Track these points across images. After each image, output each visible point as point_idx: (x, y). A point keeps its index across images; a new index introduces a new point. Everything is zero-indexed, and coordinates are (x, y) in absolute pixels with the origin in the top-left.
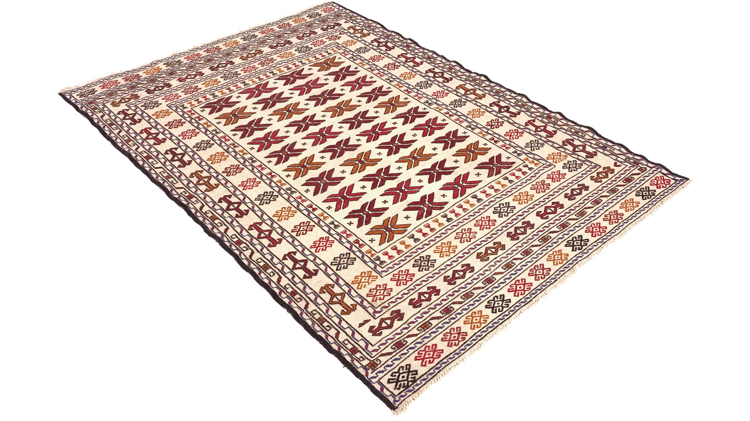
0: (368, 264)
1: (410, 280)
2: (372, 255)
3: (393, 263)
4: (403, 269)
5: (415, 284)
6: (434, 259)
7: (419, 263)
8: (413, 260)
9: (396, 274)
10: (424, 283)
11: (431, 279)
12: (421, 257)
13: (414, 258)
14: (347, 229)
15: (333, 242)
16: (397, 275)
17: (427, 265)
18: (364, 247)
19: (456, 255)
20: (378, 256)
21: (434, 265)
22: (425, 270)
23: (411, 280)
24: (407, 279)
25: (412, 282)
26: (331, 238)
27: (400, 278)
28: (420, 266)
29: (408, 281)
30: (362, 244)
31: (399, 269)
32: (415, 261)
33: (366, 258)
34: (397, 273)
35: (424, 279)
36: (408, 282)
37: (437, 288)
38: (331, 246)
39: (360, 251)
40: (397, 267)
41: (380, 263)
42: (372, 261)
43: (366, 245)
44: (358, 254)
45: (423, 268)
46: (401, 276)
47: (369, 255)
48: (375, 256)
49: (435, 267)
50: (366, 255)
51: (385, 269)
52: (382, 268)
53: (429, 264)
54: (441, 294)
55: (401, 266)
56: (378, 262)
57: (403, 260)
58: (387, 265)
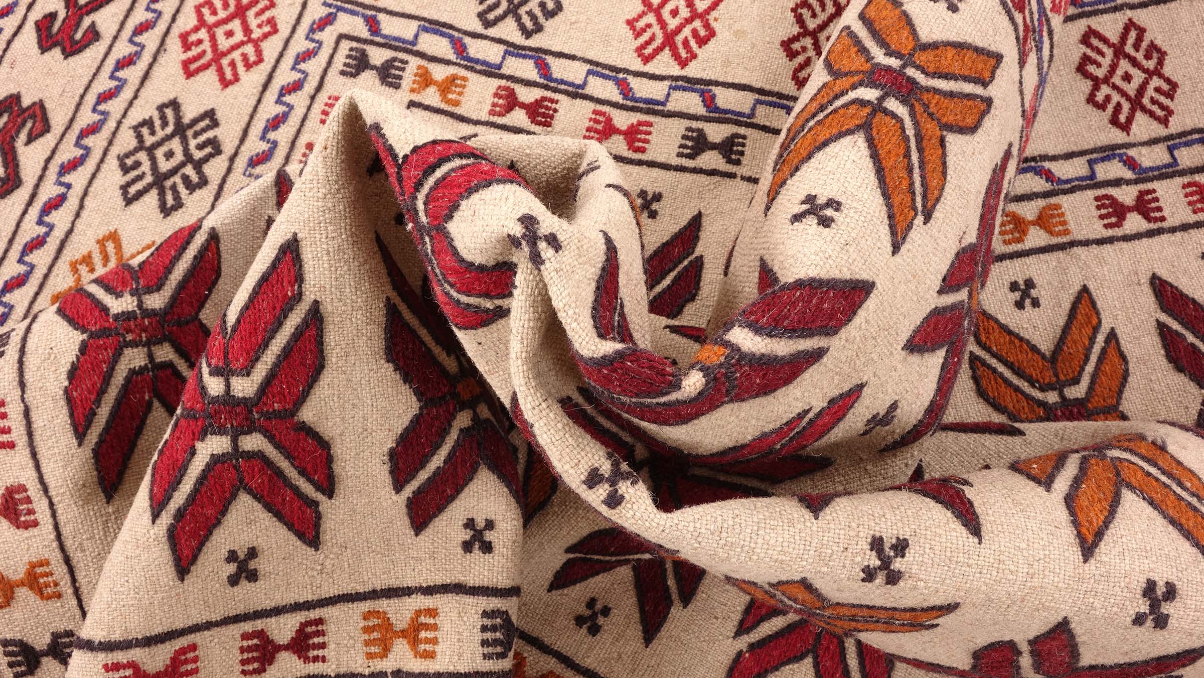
0: (414, 25)
1: (193, 38)
2: (425, 80)
3: (309, 87)
4: (252, 80)
5: (161, 27)
6: (136, 207)
7: (193, 143)
8: (228, 148)
9: (266, 36)
10: (123, 49)
11: (103, 84)
12: (204, 182)
13: (232, 159)
14: (640, 163)
15: (639, 50)
16: (256, 34)
17: (151, 150)
18: (490, 100)
19: (41, 286)
20: (397, 87)
21: (125, 170)
22: (148, 123)
23: (184, 37)
24: (203, 34)
25: (176, 31)
26: (664, 64)
27: (236, 25)
28: (181, 130)
29: (196, 29)
30: (509, 108)
31: (265, 68)
32: (215, 146)
33: (438, 45)
34: (265, 45)
35: (133, 74)
36: (193, 22)
37: (57, 52)
38: (630, 23)
39: (491, 71)
40: (284, 76)
41: (364, 55)
42: (408, 47)
43: (484, 116)
44: (491, 53)
45: (165, 124)
46: (239, 36)
47: (439, 72)
48: (408, 78)
49: (112, 163)
50: (448, 62)
51: (328, 36)
52: (341, 37)
53: (146, 167)
54: (29, 35)
55: (265, 87)
56: (378, 56)
57: (275, 123)
58: (329, 63)
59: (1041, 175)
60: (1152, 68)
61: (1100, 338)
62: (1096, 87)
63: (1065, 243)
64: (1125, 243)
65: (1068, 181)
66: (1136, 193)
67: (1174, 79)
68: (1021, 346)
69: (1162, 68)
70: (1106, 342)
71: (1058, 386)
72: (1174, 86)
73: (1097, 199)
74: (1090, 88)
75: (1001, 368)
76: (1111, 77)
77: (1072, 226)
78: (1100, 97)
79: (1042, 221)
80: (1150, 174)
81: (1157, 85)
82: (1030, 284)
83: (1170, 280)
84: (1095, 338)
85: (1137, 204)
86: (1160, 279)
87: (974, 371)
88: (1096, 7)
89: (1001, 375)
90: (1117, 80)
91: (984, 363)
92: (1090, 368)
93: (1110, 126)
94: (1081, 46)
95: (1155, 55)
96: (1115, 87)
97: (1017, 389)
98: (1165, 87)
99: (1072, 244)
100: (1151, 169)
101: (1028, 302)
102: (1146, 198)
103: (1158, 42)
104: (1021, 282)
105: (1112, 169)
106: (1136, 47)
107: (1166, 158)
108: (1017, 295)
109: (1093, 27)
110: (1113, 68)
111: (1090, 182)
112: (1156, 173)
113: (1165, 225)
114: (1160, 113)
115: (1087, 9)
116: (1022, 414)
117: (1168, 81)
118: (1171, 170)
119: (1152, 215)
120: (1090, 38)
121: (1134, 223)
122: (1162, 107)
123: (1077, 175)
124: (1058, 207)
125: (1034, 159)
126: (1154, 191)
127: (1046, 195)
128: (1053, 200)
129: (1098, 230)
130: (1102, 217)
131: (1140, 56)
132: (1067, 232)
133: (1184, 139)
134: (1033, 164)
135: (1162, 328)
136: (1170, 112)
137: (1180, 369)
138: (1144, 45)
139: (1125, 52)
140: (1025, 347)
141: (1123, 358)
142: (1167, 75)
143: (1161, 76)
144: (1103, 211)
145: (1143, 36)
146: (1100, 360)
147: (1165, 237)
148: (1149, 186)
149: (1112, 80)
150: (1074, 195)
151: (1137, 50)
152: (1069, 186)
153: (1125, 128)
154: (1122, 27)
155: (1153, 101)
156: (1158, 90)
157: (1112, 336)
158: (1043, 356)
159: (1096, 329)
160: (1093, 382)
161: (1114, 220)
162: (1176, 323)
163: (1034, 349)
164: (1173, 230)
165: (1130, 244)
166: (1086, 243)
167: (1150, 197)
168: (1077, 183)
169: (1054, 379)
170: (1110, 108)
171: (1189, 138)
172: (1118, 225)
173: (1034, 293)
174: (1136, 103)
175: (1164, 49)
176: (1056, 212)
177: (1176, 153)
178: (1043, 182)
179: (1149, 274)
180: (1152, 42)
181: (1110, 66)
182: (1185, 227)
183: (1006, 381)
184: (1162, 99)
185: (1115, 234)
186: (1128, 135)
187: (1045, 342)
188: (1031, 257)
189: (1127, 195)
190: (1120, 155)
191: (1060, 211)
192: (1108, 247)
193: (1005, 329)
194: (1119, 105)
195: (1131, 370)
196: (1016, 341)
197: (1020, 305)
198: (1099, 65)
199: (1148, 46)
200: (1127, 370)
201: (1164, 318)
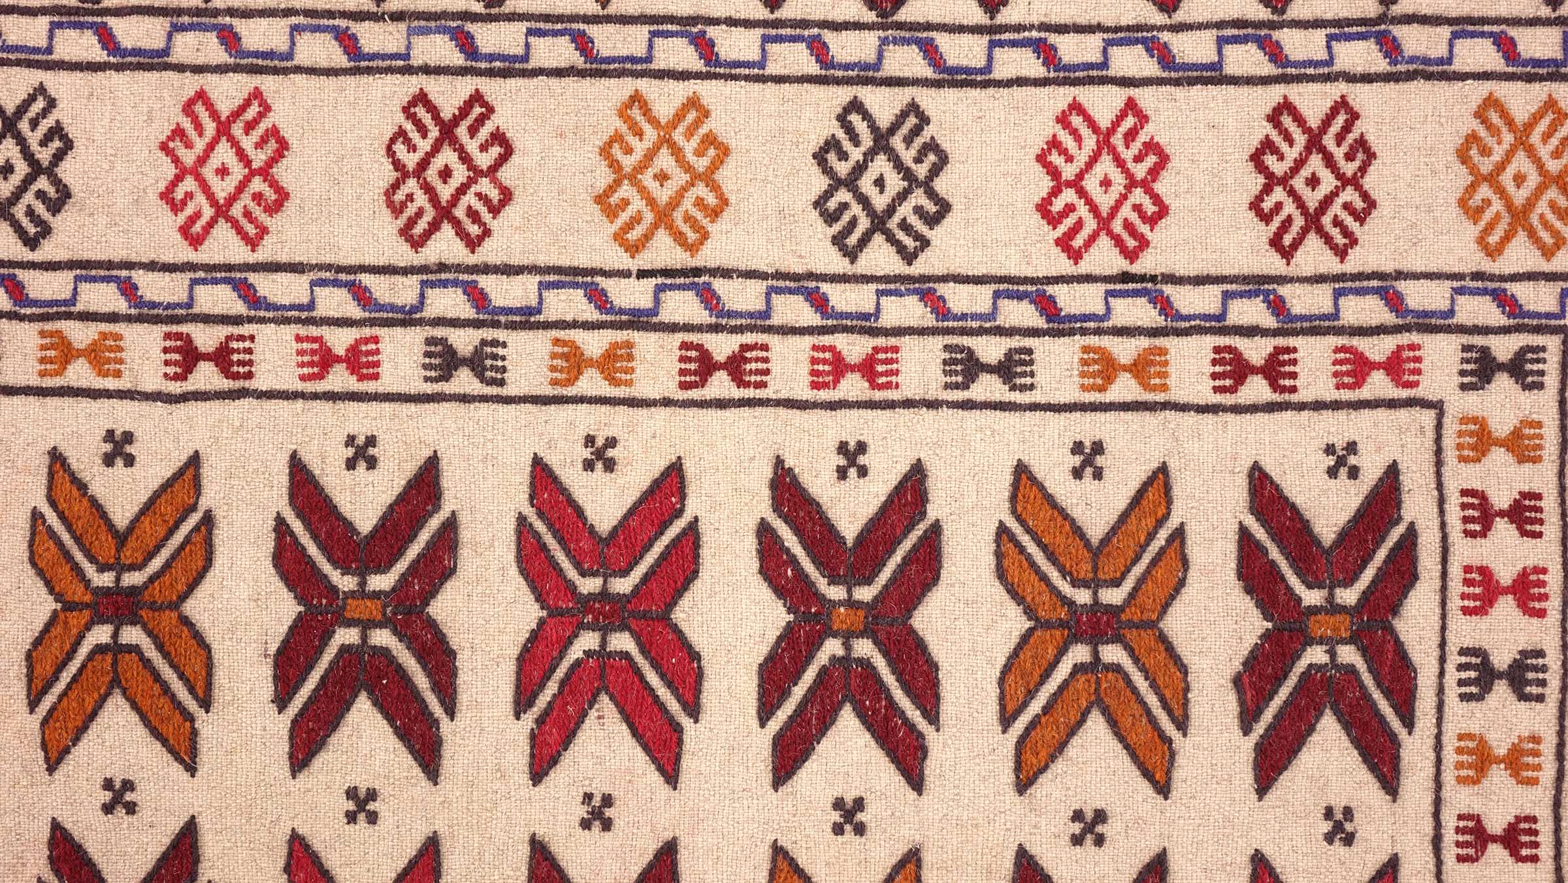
59: (1155, 303)
60: (1349, 174)
61: (1163, 535)
62: (1267, 189)
63: (1156, 403)
64: (1233, 416)
65: (1188, 318)
66: (1270, 349)
67: (1374, 195)
68: (1062, 526)
69: (1362, 177)
70: (1167, 541)
71: (1094, 584)
72: (1371, 204)
73: (1217, 350)
74: (1260, 188)
75: (1032, 548)
76: (1292, 178)
77: (1172, 382)
78: (1268, 204)
79: (1140, 368)
80: (1299, 325)
81: (1349, 199)
82: (1098, 448)
83: (1273, 474)
84: (1156, 533)
85: (1266, 365)
86: (1261, 470)
87: (998, 546)
88: (1303, 71)
89: (1029, 558)
90: (1298, 183)
91: (1012, 538)
92: (1138, 570)
93: (1268, 247)
94: (1265, 123)
95: (1360, 156)
96: (1292, 193)
97: (1044, 578)
98: (1359, 204)
99: (1166, 406)
100: (1303, 318)
101: (1089, 471)
102: (1281, 358)
103: (1371, 138)
104: (1087, 444)
105: (1249, 311)
106: (1340, 139)
107: (1327, 307)
108: (1077, 460)
109: (1291, 98)
110: (1299, 163)
111: (1215, 324)
112: (1306, 325)
113: (1294, 398)
114: (1340, 240)
115: (1290, 71)
116: (1040, 611)
117: (1365, 196)
118: (1327, 324)
119: (1282, 382)
120: (1282, 114)
121: (1256, 389)
122: (1346, 233)
123: (1202, 311)
124: (1163, 352)
125: (1153, 279)
126: (1295, 350)
127: (1154, 332)
128: (1161, 342)
129: (1204, 393)
130: (1214, 376)
131: (1339, 153)
132: (1164, 388)
133: (1357, 284)
134: (1150, 285)
135: (1244, 534)
136: (1354, 242)
137: (1248, 591)
138: (1351, 138)
139: (1321, 145)
140: (1067, 527)
141: (1185, 563)
142: (1366, 187)
143: (1358, 188)
144: (1218, 369)
145: (1352, 124)
146: (1154, 562)
147: (1288, 415)
148: (1291, 342)
149: (1292, 182)
150: (1189, 338)
151: (1339, 145)
152: (1187, 325)
153: (1287, 254)
154: (1329, 105)
155: (1337, 222)
156: (1347, 206)
157: (1179, 534)
158: (1087, 543)
159: (1160, 523)
160: (1136, 589)
161: (1228, 382)
162: (1262, 530)
163: (1078, 531)
164: (1301, 407)
165: (1238, 417)
166: (1183, 408)
167: (1286, 357)
168: (1198, 322)
169: (1091, 575)
170: (1277, 222)
171: (1365, 283)
172: (1232, 390)
173: (1100, 460)
174: (1313, 221)
175: (1374, 149)
176: (1158, 358)
177: (1342, 301)
178: (1154, 313)
179: (1249, 463)
180: (1362, 135)
181: (1295, 160)
182: (1318, 406)
183: (1033, 564)
184: (1349, 221)
185: (1224, 401)
186: (1288, 264)
187: (1096, 526)
188: (1108, 414)
189: (1256, 351)
190: (1267, 293)
191: (1163, 358)
192: (1209, 418)
193: (1050, 500)
194: (1289, 220)
195: (1189, 580)
196: (1060, 519)
197: (1077, 473)
198: (1281, 158)
199: (1355, 140)
200: (1184, 578)
201: (1251, 522)
